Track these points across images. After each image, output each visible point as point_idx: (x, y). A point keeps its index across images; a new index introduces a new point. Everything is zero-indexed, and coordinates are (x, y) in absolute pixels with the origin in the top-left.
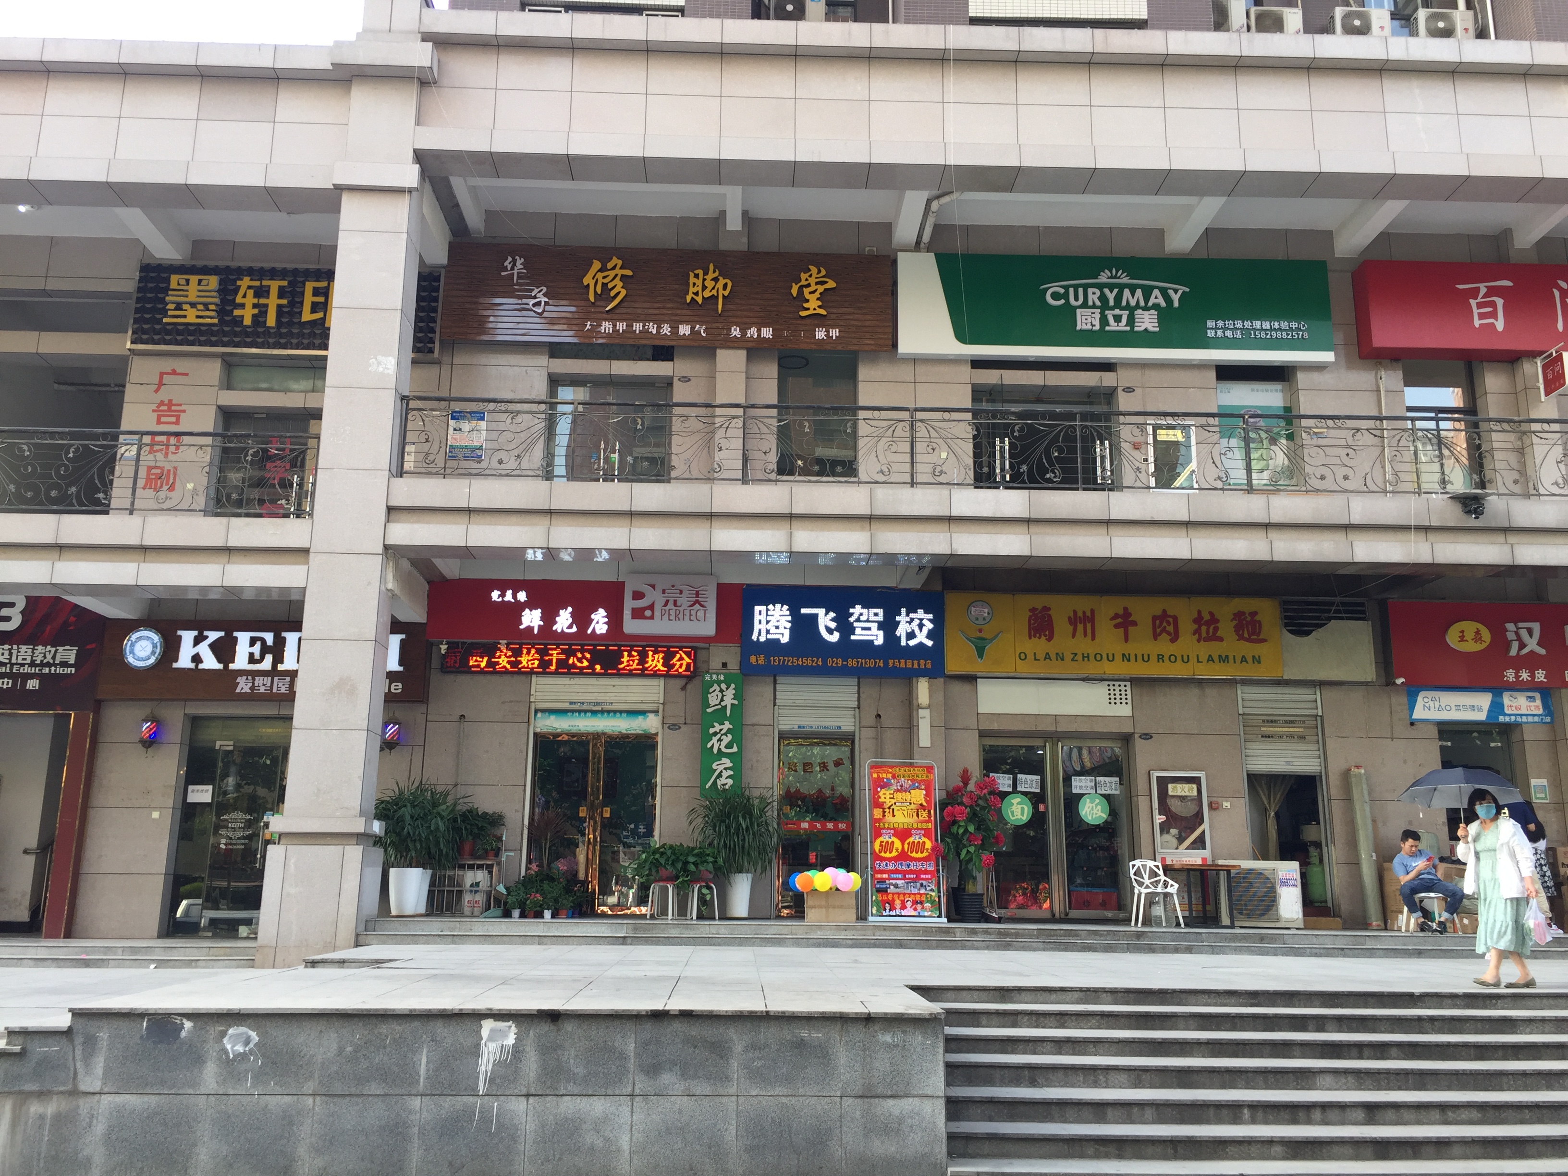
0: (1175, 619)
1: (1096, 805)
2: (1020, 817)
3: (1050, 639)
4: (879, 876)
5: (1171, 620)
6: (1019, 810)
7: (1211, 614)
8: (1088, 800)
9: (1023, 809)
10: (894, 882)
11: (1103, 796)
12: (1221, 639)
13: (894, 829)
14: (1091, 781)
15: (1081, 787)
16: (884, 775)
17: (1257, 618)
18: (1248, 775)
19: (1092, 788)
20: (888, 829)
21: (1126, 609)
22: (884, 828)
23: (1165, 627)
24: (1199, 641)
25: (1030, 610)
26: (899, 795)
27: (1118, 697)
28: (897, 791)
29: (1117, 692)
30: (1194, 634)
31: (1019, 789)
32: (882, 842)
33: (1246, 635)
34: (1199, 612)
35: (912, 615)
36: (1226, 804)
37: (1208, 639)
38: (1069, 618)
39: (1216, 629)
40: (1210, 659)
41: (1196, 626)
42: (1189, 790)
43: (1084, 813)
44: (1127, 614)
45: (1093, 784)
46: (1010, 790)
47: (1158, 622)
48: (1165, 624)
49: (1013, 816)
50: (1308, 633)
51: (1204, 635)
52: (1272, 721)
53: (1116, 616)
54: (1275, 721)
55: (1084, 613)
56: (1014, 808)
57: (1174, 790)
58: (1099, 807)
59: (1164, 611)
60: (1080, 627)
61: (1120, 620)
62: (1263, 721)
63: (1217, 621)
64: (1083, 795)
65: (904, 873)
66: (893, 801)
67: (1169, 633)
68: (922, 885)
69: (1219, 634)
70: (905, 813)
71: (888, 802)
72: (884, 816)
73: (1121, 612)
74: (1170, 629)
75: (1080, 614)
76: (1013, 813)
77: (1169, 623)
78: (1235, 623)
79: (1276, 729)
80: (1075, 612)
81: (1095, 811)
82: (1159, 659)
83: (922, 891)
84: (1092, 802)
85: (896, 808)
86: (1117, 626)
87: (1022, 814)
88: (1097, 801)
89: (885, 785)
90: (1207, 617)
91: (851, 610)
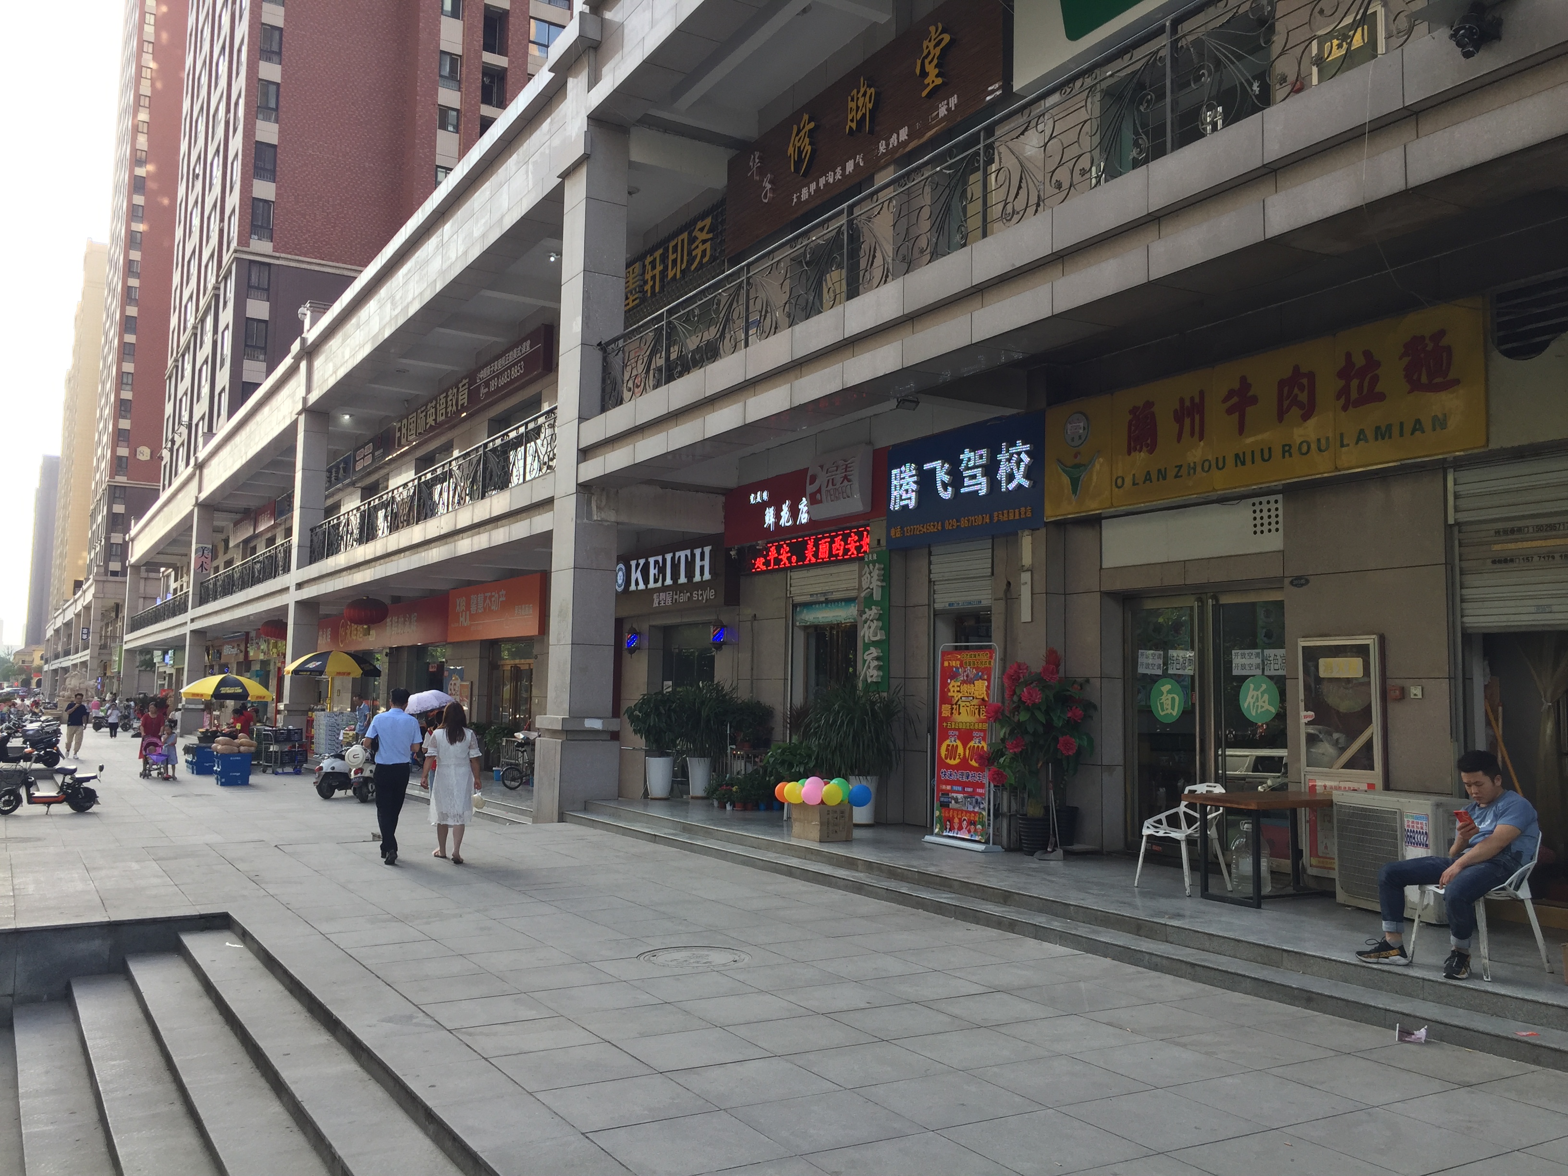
0: (1311, 376)
1: (1263, 693)
2: (1170, 711)
3: (1152, 450)
4: (944, 787)
5: (1305, 381)
6: (1169, 702)
7: (1367, 354)
8: (1252, 686)
9: (1173, 699)
10: (955, 795)
11: (1271, 677)
12: (1381, 397)
13: (958, 730)
14: (1257, 655)
15: (1243, 667)
16: (953, 663)
17: (1444, 342)
18: (1464, 635)
19: (1258, 667)
20: (955, 729)
21: (1243, 379)
22: (951, 729)
23: (1296, 395)
24: (1345, 408)
25: (1130, 412)
26: (965, 687)
27: (1266, 521)
28: (964, 682)
29: (1265, 514)
30: (1338, 398)
31: (1170, 672)
32: (948, 745)
33: (1424, 379)
34: (1349, 356)
35: (1013, 450)
36: (1415, 691)
37: (1361, 402)
38: (1176, 411)
39: (1375, 380)
40: (1361, 436)
41: (1342, 383)
42: (1351, 668)
43: (1246, 705)
44: (1245, 384)
45: (1259, 661)
46: (1160, 672)
47: (1286, 389)
48: (1296, 391)
49: (1163, 710)
50: (1539, 348)
51: (1354, 395)
52: (1512, 531)
53: (1231, 394)
54: (1520, 530)
55: (1192, 399)
56: (1164, 697)
57: (1329, 668)
58: (1266, 696)
59: (1296, 369)
60: (1187, 422)
61: (1235, 400)
62: (1497, 532)
63: (1378, 364)
64: (1247, 677)
65: (964, 785)
66: (960, 695)
67: (1301, 406)
68: (977, 801)
69: (1379, 388)
70: (968, 709)
71: (957, 696)
72: (952, 713)
73: (1236, 386)
74: (1303, 397)
75: (1187, 403)
76: (1162, 704)
77: (1302, 389)
78: (1406, 360)
79: (1520, 545)
80: (1182, 401)
81: (1260, 703)
82: (1284, 452)
83: (977, 809)
84: (1256, 689)
85: (962, 704)
86: (1229, 411)
87: (1173, 708)
88: (1264, 686)
89: (954, 676)
90: (1359, 361)
91: (962, 457)
